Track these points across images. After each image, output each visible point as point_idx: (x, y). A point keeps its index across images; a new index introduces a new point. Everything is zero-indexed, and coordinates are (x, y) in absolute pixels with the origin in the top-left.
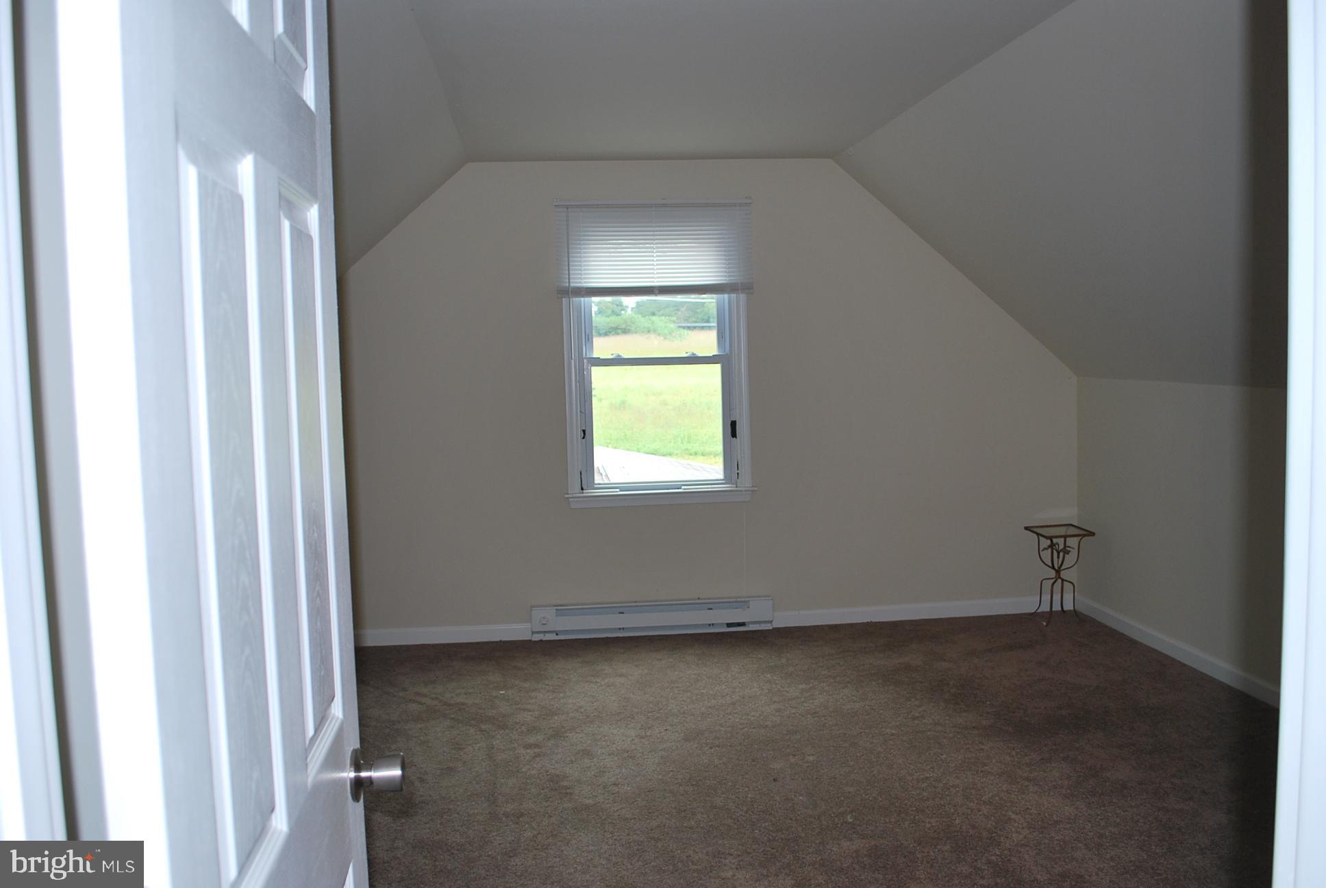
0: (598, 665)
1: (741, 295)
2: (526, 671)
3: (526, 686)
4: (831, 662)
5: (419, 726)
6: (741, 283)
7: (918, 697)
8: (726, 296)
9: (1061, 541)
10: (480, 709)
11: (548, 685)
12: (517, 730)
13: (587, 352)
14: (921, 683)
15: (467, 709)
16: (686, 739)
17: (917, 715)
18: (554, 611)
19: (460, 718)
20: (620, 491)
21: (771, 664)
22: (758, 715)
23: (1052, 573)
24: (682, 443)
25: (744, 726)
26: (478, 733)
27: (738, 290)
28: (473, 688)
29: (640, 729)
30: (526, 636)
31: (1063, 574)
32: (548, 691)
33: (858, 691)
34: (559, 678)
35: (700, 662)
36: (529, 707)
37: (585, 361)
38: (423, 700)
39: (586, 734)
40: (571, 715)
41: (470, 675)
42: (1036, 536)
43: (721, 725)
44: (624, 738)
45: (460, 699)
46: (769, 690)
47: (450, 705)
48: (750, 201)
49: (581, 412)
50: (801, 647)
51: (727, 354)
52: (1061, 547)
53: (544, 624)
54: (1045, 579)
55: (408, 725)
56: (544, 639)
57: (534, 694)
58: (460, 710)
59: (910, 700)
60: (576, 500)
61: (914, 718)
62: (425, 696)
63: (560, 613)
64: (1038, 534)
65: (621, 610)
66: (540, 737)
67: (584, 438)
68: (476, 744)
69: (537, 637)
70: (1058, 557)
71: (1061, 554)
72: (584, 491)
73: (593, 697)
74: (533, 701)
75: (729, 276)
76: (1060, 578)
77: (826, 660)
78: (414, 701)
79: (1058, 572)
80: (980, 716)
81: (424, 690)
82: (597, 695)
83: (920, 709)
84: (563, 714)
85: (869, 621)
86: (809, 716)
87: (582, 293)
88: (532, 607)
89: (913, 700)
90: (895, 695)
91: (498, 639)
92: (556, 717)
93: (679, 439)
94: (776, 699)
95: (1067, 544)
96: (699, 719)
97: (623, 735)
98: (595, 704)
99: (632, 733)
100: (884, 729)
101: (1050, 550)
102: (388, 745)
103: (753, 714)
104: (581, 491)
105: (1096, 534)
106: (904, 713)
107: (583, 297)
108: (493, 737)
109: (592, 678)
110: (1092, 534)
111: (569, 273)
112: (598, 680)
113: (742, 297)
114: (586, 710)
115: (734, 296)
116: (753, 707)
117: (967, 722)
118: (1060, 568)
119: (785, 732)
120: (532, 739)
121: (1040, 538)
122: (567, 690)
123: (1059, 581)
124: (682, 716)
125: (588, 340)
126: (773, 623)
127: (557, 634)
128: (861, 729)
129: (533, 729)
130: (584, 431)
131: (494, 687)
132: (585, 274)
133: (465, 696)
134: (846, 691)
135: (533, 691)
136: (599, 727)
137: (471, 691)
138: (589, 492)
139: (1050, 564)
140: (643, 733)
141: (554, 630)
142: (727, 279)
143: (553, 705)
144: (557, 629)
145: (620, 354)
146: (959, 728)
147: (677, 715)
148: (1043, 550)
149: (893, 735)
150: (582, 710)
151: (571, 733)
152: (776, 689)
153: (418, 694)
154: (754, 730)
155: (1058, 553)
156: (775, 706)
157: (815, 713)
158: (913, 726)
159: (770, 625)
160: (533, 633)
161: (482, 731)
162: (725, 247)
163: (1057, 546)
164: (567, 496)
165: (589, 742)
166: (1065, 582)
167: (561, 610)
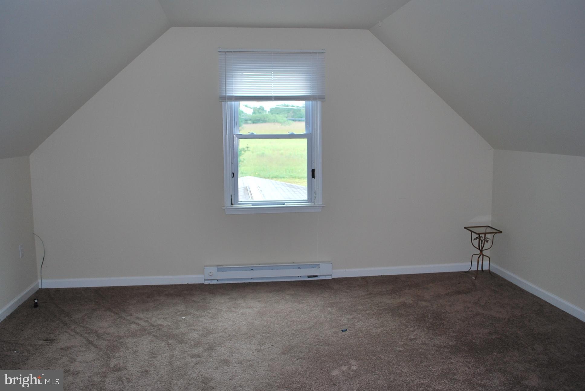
0: (238, 301)
1: (319, 102)
2: (199, 304)
3: (198, 313)
4: (363, 300)
5: (135, 340)
6: (319, 95)
7: (412, 325)
8: (310, 102)
9: (483, 235)
10: (170, 329)
11: (209, 313)
12: (188, 344)
13: (236, 130)
14: (413, 315)
15: (163, 329)
16: (283, 353)
17: (413, 337)
18: (216, 269)
19: (158, 335)
20: (252, 205)
21: (331, 302)
22: (324, 335)
23: (478, 252)
24: (289, 172)
25: (316, 343)
26: (166, 346)
27: (317, 99)
28: (168, 314)
29: (258, 345)
30: (202, 282)
31: (484, 252)
32: (209, 317)
33: (379, 320)
34: (216, 309)
35: (293, 299)
36: (197, 328)
37: (235, 136)
38: (140, 322)
39: (227, 348)
40: (220, 334)
41: (168, 306)
42: (470, 232)
43: (304, 343)
44: (248, 351)
45: (160, 322)
46: (330, 319)
47: (153, 326)
48: (324, 51)
49: (232, 163)
50: (347, 291)
51: (310, 133)
52: (483, 238)
53: (211, 276)
54: (474, 255)
55: (128, 340)
56: (211, 283)
57: (202, 319)
58: (159, 329)
59: (408, 327)
60: (228, 210)
61: (411, 340)
62: (141, 319)
63: (219, 270)
64: (472, 231)
65: (252, 268)
66: (201, 350)
67: (233, 177)
68: (164, 354)
69: (207, 283)
70: (482, 243)
71: (483, 242)
72: (233, 205)
73: (233, 321)
74: (200, 324)
75: (313, 92)
76: (482, 254)
77: (361, 299)
78: (134, 323)
79: (481, 251)
80: (448, 339)
81: (141, 315)
82: (236, 320)
83: (414, 333)
84: (215, 333)
85: (382, 275)
86: (353, 337)
87: (233, 99)
88: (205, 266)
89: (409, 327)
90: (399, 323)
91: (186, 283)
92: (211, 336)
93: (288, 171)
94: (334, 325)
95: (486, 237)
96: (291, 338)
97: (248, 349)
98: (234, 327)
99: (253, 347)
100: (395, 347)
101: (478, 240)
102: (114, 354)
103: (321, 335)
104: (231, 205)
105: (503, 232)
106: (406, 336)
107: (233, 101)
108: (174, 349)
109: (234, 309)
110: (500, 232)
111: (226, 88)
112: (237, 311)
113: (319, 103)
114: (229, 331)
115: (314, 102)
116: (321, 330)
117: (441, 343)
118: (482, 248)
119: (339, 349)
120: (196, 351)
121: (473, 233)
122: (219, 317)
123: (482, 255)
124: (281, 336)
125: (236, 125)
126: (332, 276)
127: (218, 281)
128: (382, 346)
129: (198, 344)
130: (233, 173)
131: (180, 314)
132: (235, 89)
133: (163, 320)
134: (372, 320)
135: (201, 317)
136: (235, 343)
137: (167, 316)
138: (236, 206)
139: (478, 248)
140: (259, 348)
141: (216, 279)
142: (311, 93)
143: (211, 327)
144: (218, 278)
145: (253, 132)
146: (437, 347)
147: (279, 336)
148: (474, 240)
149: (400, 351)
150: (226, 331)
151: (218, 347)
152: (334, 318)
153: (138, 318)
154: (322, 347)
155: (482, 241)
156: (334, 330)
157: (355, 335)
158: (411, 345)
159: (330, 277)
160: (205, 280)
161: (169, 344)
162: (310, 76)
163: (481, 238)
164: (223, 208)
165: (228, 354)
166: (484, 256)
167: (220, 269)
